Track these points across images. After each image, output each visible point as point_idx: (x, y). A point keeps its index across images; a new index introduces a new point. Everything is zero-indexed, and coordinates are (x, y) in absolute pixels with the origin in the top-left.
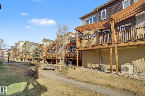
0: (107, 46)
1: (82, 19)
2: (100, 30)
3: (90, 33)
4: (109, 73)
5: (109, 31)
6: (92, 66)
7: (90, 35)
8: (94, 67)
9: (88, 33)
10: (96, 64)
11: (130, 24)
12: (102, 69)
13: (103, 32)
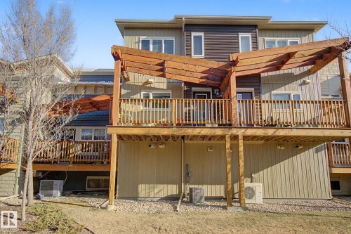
0: (219, 132)
1: (126, 28)
2: (187, 83)
3: (152, 86)
4: (225, 208)
5: (209, 93)
6: (156, 190)
7: (151, 88)
8: (162, 195)
9: (147, 82)
10: (169, 186)
11: (252, 89)
12: (196, 197)
13: (195, 93)
